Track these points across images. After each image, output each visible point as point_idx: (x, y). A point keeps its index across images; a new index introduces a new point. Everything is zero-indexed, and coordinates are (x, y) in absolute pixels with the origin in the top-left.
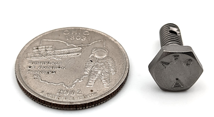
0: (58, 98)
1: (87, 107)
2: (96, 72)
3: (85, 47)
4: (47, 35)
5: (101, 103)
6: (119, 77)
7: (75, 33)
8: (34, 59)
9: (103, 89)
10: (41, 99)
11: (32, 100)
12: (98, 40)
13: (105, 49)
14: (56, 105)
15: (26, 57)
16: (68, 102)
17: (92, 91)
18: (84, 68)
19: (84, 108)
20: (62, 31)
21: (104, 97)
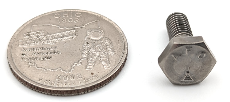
0: (58, 85)
1: (89, 91)
2: (95, 54)
3: (79, 29)
4: (37, 20)
5: (104, 85)
6: (118, 57)
7: (67, 15)
8: (27, 46)
9: (103, 71)
10: (40, 88)
11: (30, 88)
12: (92, 21)
13: (100, 29)
14: (56, 92)
15: (17, 44)
16: (69, 88)
17: (92, 74)
18: (81, 51)
19: (86, 92)
20: (52, 15)
21: (106, 79)
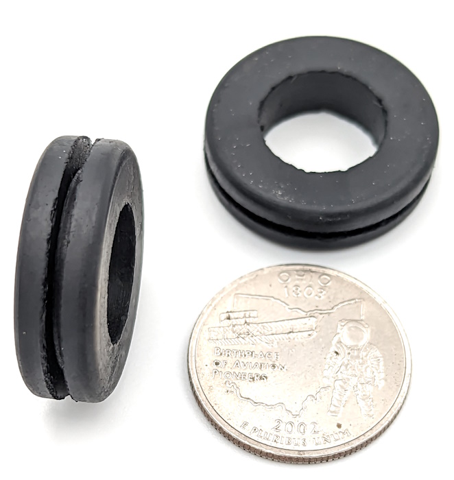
0: (275, 440)
2: (347, 381)
3: (322, 315)
4: (245, 283)
7: (302, 280)
8: (224, 345)
9: (360, 422)
12: (348, 300)
15: (207, 338)
16: (294, 451)
17: (339, 426)
